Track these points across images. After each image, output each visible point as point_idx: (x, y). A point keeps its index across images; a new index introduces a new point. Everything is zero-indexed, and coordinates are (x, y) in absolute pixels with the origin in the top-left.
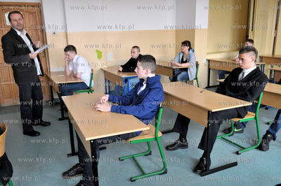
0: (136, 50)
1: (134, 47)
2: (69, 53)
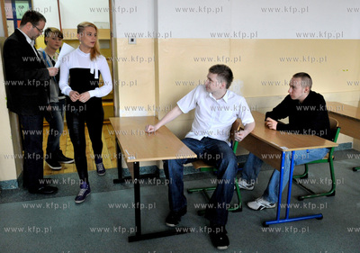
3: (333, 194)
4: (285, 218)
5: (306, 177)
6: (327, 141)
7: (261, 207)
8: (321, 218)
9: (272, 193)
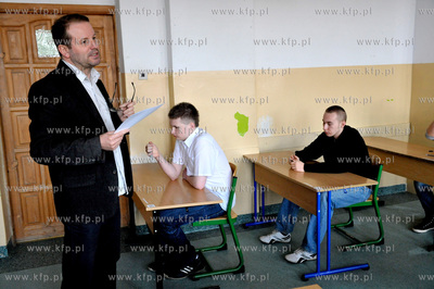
0: (334, 116)
1: (331, 109)
2: (178, 122)
3: (382, 242)
4: (327, 270)
5: (352, 225)
6: (369, 180)
7: (301, 259)
8: (368, 269)
9: (311, 241)
